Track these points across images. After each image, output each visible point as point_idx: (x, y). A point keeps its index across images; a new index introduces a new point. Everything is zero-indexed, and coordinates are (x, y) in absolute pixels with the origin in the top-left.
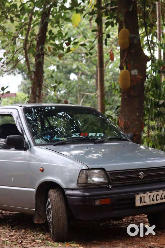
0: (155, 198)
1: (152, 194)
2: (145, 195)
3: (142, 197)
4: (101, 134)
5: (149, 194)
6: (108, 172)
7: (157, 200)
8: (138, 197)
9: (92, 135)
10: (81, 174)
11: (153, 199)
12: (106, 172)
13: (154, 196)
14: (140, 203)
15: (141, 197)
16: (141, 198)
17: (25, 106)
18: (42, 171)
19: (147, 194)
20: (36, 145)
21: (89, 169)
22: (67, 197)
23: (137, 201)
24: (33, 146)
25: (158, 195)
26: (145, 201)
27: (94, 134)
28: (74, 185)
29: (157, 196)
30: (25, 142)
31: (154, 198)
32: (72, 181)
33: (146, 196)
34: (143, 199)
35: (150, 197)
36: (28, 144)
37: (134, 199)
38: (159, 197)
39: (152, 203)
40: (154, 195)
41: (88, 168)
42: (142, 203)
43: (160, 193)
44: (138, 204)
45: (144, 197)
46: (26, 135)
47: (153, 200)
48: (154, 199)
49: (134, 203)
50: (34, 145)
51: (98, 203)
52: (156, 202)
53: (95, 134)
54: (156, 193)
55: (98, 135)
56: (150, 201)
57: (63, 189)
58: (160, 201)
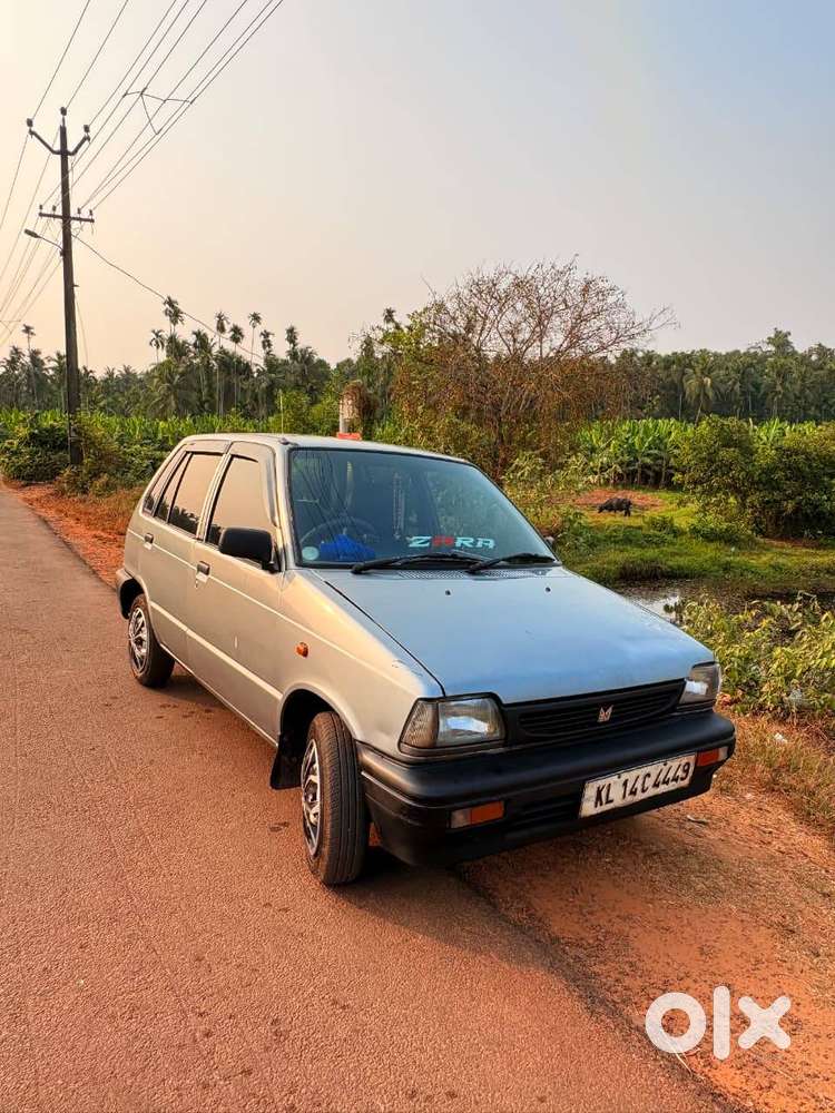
0: (638, 785)
1: (630, 776)
2: (614, 779)
3: (604, 786)
5: (625, 776)
6: (507, 709)
7: (643, 791)
8: (590, 790)
10: (415, 711)
11: (634, 790)
12: (502, 708)
13: (638, 780)
14: (596, 806)
15: (600, 788)
16: (599, 793)
18: (305, 654)
19: (619, 777)
20: (301, 563)
21: (445, 698)
22: (363, 773)
23: (588, 800)
24: (291, 567)
25: (649, 775)
26: (610, 798)
27: (468, 542)
28: (389, 743)
29: (646, 778)
30: (276, 547)
31: (636, 787)
33: (615, 783)
34: (604, 794)
35: (625, 784)
36: (281, 556)
37: (579, 795)
38: (650, 782)
39: (630, 799)
40: (637, 777)
41: (441, 695)
42: (601, 804)
43: (654, 769)
44: (588, 808)
45: (609, 785)
46: (280, 528)
47: (633, 792)
48: (636, 789)
49: (578, 805)
50: (296, 565)
52: (640, 796)
53: (472, 540)
54: (642, 772)
55: (479, 544)
56: (624, 796)
57: (355, 740)
58: (651, 792)
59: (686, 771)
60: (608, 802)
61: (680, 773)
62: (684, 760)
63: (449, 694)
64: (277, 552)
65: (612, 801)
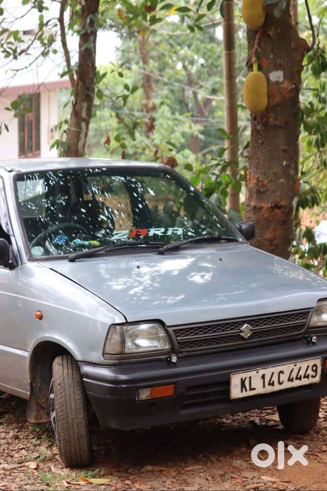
0: (275, 379)
1: (268, 371)
2: (253, 374)
3: (246, 378)
4: (177, 230)
5: (262, 372)
6: (169, 329)
7: (280, 383)
8: (236, 380)
9: (156, 232)
10: (110, 333)
11: (271, 382)
12: (166, 328)
13: (274, 375)
14: (242, 391)
15: (243, 379)
16: (243, 382)
17: (20, 171)
18: (41, 318)
19: (258, 372)
20: (32, 259)
21: (127, 323)
22: (84, 379)
23: (235, 387)
24: (25, 262)
25: (282, 372)
26: (252, 387)
27: (160, 231)
28: (96, 356)
29: (281, 374)
30: (12, 251)
31: (272, 380)
32: (93, 348)
33: (254, 376)
34: (247, 383)
35: (263, 377)
36: (17, 255)
37: (228, 383)
38: (284, 378)
39: (269, 389)
40: (273, 373)
41: (125, 321)
42: (246, 391)
43: (287, 368)
44: (236, 393)
45: (250, 378)
46: (14, 236)
47: (271, 384)
48: (273, 382)
49: (228, 391)
50: (29, 260)
51: (144, 395)
52: (277, 387)
53: (163, 230)
54: (276, 369)
55: (169, 233)
56: (264, 386)
57: (78, 361)
58: (287, 385)
59: (316, 371)
60: (251, 389)
61: (310, 372)
62: (311, 362)
63: (129, 321)
64: (13, 254)
65: (254, 389)
